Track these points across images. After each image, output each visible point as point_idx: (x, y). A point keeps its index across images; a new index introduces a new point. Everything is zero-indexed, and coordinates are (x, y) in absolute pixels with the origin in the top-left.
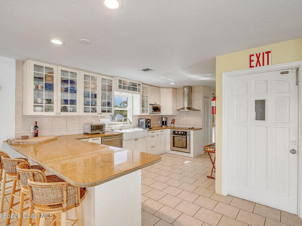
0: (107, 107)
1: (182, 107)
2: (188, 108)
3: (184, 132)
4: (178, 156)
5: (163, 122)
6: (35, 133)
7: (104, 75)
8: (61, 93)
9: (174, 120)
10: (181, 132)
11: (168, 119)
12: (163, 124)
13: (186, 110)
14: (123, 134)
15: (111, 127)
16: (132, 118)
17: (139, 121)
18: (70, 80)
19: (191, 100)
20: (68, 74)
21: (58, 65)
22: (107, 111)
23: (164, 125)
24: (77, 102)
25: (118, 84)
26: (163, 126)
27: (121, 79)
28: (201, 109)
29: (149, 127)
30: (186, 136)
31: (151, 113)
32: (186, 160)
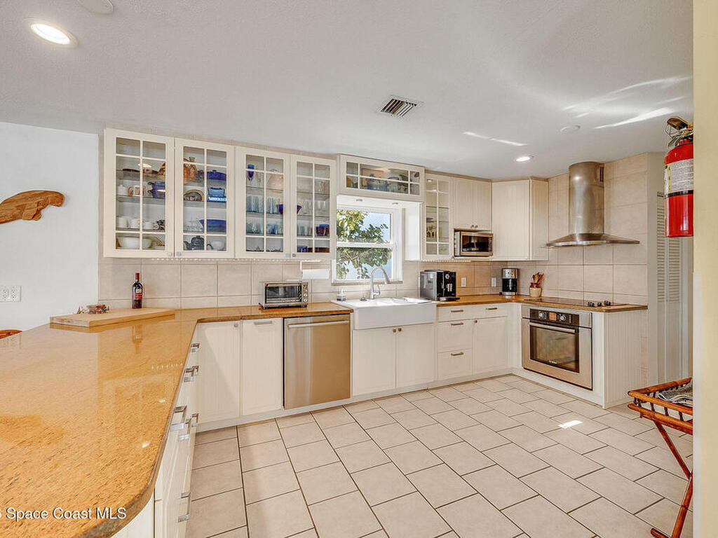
0: (314, 238)
1: (566, 234)
2: (588, 237)
3: (567, 315)
4: (548, 393)
5: (505, 282)
6: (134, 299)
7: (305, 153)
8: (185, 205)
9: (540, 277)
10: (558, 314)
11: (522, 274)
12: (505, 288)
13: (580, 243)
14: (352, 311)
15: (339, 293)
16: (403, 269)
17: (422, 277)
18: (208, 173)
19: (601, 209)
20: (204, 158)
21: (176, 135)
22: (314, 249)
23: (511, 291)
24: (229, 227)
25: (344, 174)
26: (507, 293)
27: (352, 160)
28: (643, 239)
29: (447, 294)
30: (577, 331)
31: (458, 254)
32: (572, 414)
